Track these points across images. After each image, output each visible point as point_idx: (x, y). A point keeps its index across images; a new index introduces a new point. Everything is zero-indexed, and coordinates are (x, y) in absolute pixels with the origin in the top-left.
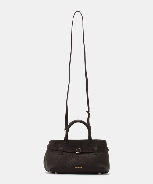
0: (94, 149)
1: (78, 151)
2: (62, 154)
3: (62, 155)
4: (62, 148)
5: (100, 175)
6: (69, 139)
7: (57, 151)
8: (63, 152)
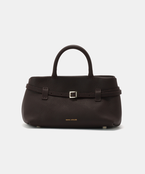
0: (97, 92)
1: (73, 95)
2: (47, 98)
3: (47, 100)
4: (47, 90)
5: (105, 129)
6: (58, 76)
7: (39, 93)
8: (49, 95)
